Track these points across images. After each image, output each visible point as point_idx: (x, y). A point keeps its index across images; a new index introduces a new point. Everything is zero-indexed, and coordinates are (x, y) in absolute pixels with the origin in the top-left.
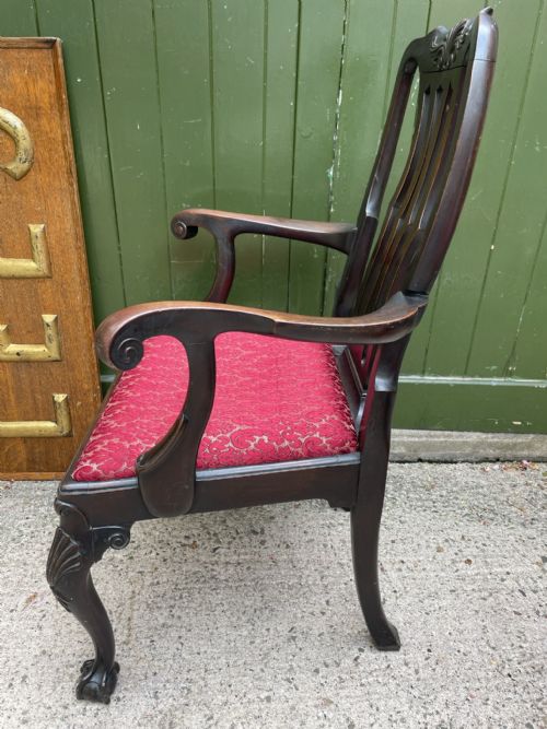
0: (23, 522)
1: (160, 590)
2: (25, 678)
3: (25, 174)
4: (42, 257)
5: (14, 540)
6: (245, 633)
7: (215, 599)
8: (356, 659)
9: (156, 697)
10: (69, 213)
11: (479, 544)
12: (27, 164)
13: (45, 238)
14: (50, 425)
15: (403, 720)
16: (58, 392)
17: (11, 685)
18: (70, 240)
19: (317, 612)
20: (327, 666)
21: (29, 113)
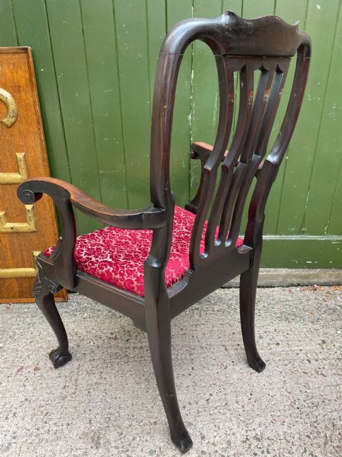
0: (16, 327)
1: (95, 364)
2: (15, 414)
3: (13, 124)
4: (24, 171)
5: (10, 337)
6: (143, 386)
7: (126, 368)
8: (208, 400)
9: (90, 423)
10: (39, 145)
11: (285, 334)
12: (14, 119)
13: (26, 161)
14: (32, 270)
15: (234, 434)
16: (36, 251)
17: (7, 418)
18: (40, 161)
19: (186, 374)
20: (190, 404)
21: (14, 89)
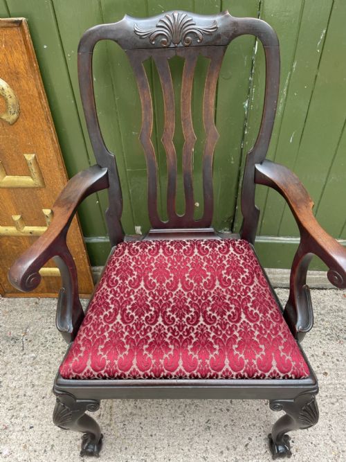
2: (53, 446)
5: (42, 344)
6: (179, 422)
8: (246, 445)
11: (335, 360)
12: (15, 115)
13: (37, 163)
14: (57, 270)
19: (224, 409)
20: (228, 449)
